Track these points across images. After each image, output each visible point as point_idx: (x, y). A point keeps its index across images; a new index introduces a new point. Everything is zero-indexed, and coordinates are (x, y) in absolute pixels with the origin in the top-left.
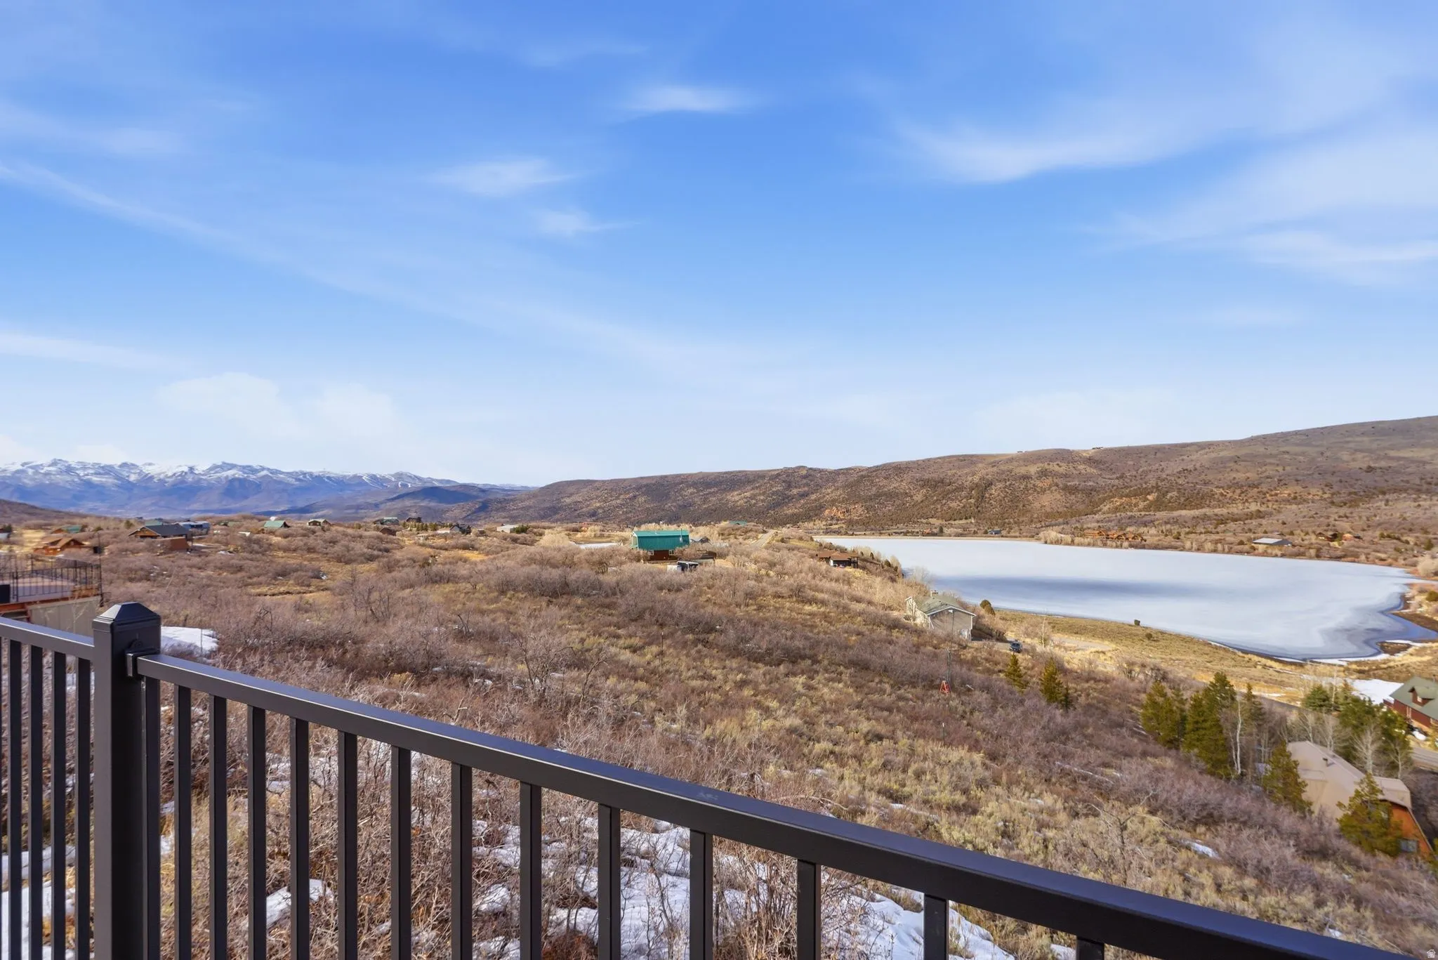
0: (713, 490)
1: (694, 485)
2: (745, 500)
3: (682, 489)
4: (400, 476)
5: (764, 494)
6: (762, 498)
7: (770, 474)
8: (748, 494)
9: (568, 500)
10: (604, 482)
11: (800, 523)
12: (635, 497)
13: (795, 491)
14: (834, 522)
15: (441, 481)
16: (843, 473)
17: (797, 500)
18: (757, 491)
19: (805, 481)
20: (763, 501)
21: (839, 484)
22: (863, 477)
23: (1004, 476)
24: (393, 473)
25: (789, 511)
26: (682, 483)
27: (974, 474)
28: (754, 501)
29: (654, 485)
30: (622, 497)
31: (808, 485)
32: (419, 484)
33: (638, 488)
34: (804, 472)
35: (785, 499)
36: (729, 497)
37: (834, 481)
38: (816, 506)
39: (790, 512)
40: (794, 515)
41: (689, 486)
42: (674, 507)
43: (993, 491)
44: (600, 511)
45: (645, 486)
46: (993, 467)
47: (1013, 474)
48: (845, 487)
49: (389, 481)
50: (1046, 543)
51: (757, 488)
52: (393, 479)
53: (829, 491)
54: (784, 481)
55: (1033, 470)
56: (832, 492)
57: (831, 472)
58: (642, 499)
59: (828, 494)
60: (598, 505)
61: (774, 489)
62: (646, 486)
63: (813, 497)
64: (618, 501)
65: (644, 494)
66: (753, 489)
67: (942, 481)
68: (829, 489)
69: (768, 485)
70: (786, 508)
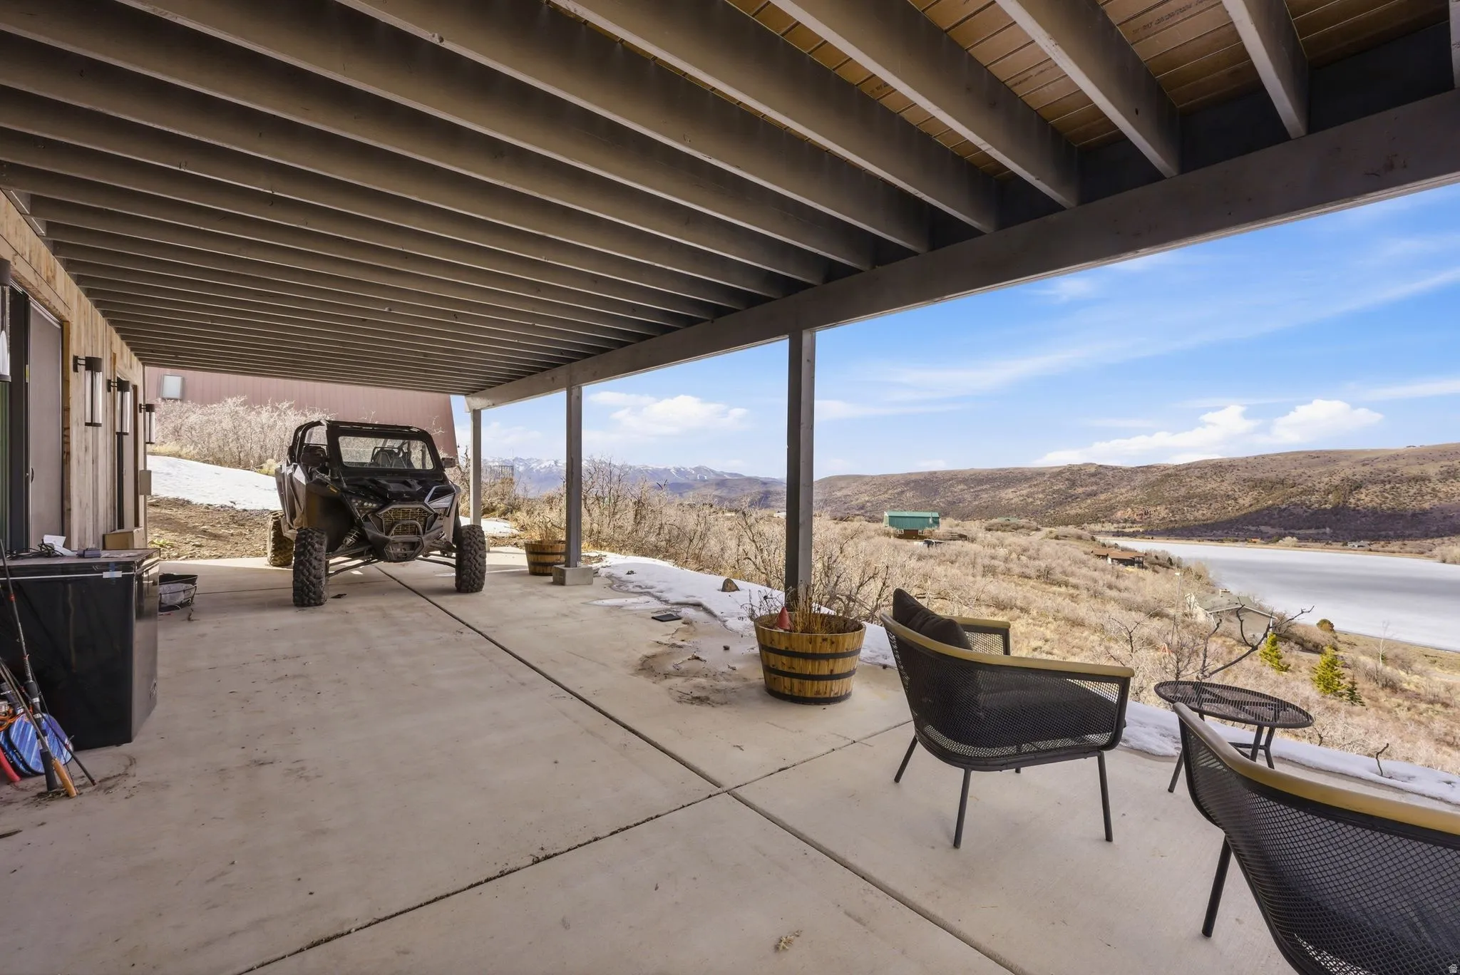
0: (984, 487)
1: (964, 481)
2: (1022, 498)
3: (952, 485)
4: (698, 469)
5: (1043, 491)
6: (1041, 496)
7: (1051, 471)
8: (1024, 492)
9: (839, 494)
10: (873, 477)
11: (1086, 524)
12: (903, 492)
13: (1080, 490)
14: (1128, 525)
15: (731, 474)
16: (1142, 471)
17: (1083, 500)
18: (1036, 489)
19: (1093, 479)
20: (1040, 499)
21: (1137, 483)
22: (1169, 475)
23: (1382, 477)
24: (693, 467)
25: (1073, 510)
26: (952, 479)
27: (1331, 474)
28: (1031, 500)
29: (922, 481)
30: (890, 492)
31: (1096, 484)
32: (713, 476)
33: (907, 483)
34: (1093, 470)
35: (1069, 498)
36: (1003, 495)
37: (1130, 480)
38: (1106, 507)
39: (1073, 512)
40: (1078, 515)
41: (960, 482)
42: (943, 503)
43: (1363, 496)
44: (869, 504)
45: (913, 481)
46: (1364, 465)
47: (1398, 474)
48: (1143, 487)
49: (689, 473)
50: (1444, 562)
51: (1035, 485)
52: (693, 472)
53: (1123, 490)
54: (1067, 480)
55: (1432, 470)
56: (1127, 492)
57: (1126, 470)
58: (909, 494)
59: (1122, 494)
60: (867, 499)
61: (1055, 488)
62: (915, 481)
63: (1103, 497)
64: (886, 496)
65: (912, 489)
66: (1030, 487)
67: (1282, 482)
68: (1123, 488)
69: (1048, 483)
70: (1068, 508)
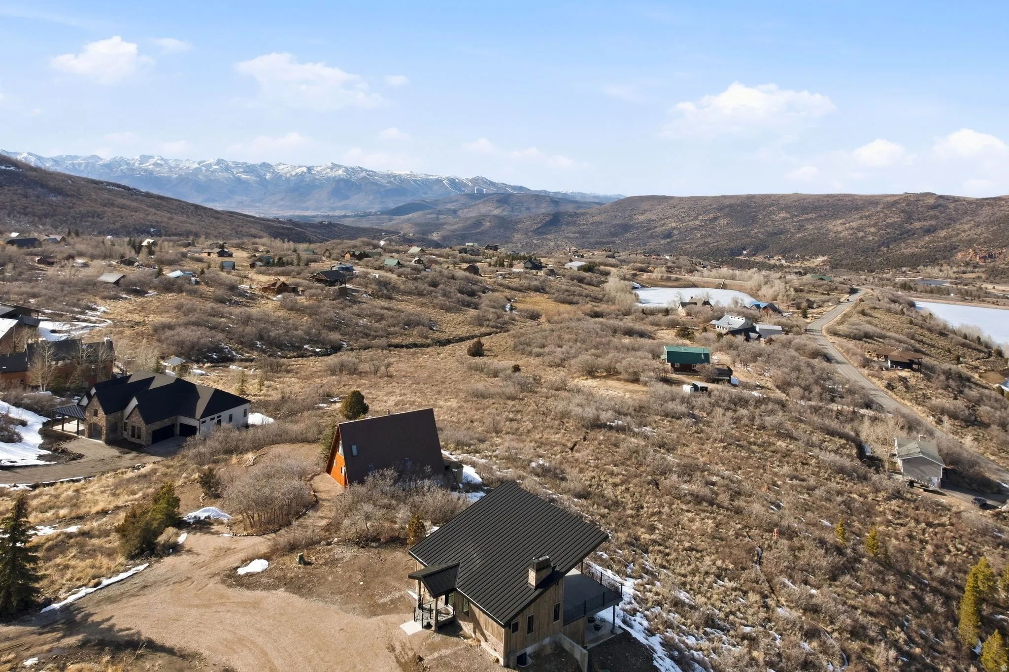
0: (810, 216)
1: (787, 208)
2: (851, 232)
3: (772, 213)
4: (475, 181)
5: (875, 225)
6: (873, 230)
7: (885, 200)
8: (854, 224)
9: (641, 218)
10: (681, 199)
11: (921, 267)
12: (716, 218)
13: (917, 225)
14: (969, 269)
15: (514, 188)
16: (989, 205)
17: (920, 237)
18: (867, 222)
19: (932, 213)
20: (873, 234)
21: (981, 219)
24: (470, 177)
25: (908, 249)
26: (772, 205)
28: (861, 234)
29: (739, 206)
30: (700, 217)
31: (935, 217)
32: (493, 190)
33: (721, 209)
34: (932, 201)
35: (905, 235)
36: (830, 227)
37: (974, 213)
38: (945, 246)
39: (908, 251)
40: (913, 255)
41: (781, 210)
42: (762, 234)
44: (676, 232)
45: (728, 206)
48: (989, 224)
49: (466, 185)
51: (866, 217)
52: (470, 184)
53: (966, 227)
54: (903, 211)
56: (970, 229)
57: (971, 202)
58: (723, 221)
59: (964, 231)
60: (674, 225)
61: (889, 221)
62: (730, 206)
63: (942, 233)
64: (697, 222)
65: (726, 215)
66: (861, 218)
68: (966, 224)
69: (882, 214)
70: (903, 245)
